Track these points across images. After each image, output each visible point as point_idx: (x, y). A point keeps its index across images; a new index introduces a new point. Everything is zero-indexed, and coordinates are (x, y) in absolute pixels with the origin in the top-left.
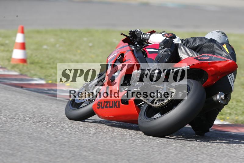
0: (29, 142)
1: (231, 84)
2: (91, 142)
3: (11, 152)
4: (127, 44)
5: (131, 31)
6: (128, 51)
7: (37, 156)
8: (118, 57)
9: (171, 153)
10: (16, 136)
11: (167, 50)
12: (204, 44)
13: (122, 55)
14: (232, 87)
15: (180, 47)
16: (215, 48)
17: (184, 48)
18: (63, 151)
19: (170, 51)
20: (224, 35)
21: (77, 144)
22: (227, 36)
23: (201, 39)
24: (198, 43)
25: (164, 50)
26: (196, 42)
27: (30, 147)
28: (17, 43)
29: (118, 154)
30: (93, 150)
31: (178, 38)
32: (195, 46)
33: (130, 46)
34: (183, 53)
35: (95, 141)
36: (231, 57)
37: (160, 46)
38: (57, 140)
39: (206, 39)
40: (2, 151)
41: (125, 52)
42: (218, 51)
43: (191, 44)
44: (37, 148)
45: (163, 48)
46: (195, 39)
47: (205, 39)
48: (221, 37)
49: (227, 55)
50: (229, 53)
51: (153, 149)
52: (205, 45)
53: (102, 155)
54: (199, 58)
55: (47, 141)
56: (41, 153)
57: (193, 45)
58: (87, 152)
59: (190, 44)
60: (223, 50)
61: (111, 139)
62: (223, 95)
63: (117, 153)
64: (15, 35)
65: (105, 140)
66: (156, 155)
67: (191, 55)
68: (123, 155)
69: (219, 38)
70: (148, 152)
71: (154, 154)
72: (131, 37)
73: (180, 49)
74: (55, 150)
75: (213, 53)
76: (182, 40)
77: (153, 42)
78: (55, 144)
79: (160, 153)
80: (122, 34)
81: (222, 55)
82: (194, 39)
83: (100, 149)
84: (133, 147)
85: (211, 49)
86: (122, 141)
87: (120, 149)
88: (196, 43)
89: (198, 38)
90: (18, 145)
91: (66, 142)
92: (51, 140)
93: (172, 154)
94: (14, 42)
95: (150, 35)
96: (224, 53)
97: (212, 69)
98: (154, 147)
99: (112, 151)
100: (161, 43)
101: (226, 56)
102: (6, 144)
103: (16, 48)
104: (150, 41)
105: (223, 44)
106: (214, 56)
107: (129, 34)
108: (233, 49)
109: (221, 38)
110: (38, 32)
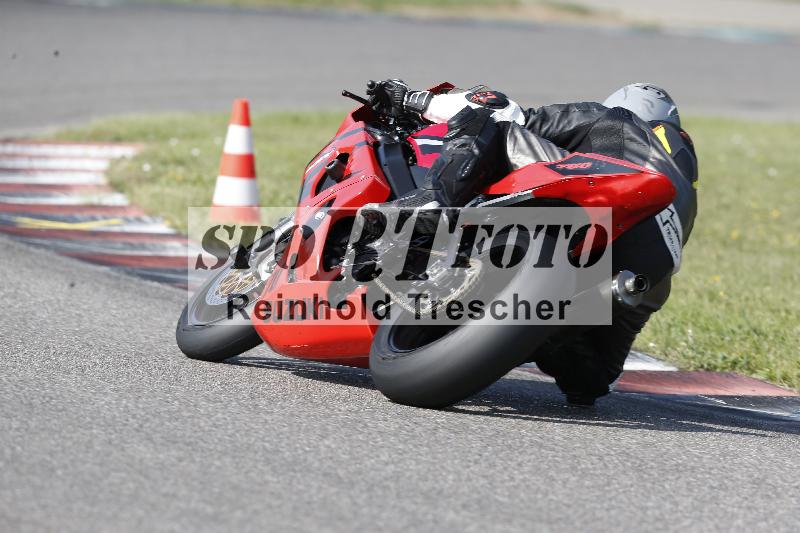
0: (269, 477)
1: (670, 248)
2: (469, 479)
3: (210, 510)
4: (361, 124)
5: (372, 85)
6: (360, 145)
7: (296, 525)
8: (330, 165)
9: (734, 516)
10: (228, 460)
11: (469, 141)
12: (594, 123)
13: (344, 158)
14: (674, 256)
15: (512, 132)
16: (626, 136)
17: (524, 135)
18: (380, 506)
19: (479, 146)
20: (662, 99)
21: (425, 486)
22: (674, 101)
23: (586, 108)
24: (576, 120)
25: (458, 142)
26: (570, 117)
27: (272, 493)
28: (229, 155)
29: (560, 519)
30: (476, 506)
31: (513, 105)
32: (568, 129)
33: (369, 132)
34: (521, 151)
35: (485, 477)
36: (677, 163)
37: (450, 128)
38: (360, 473)
39: (600, 108)
40: (182, 505)
41: (352, 148)
42: (634, 146)
43: (555, 124)
44: (295, 497)
45: (457, 136)
46: (566, 110)
47: (599, 110)
48: (651, 102)
49: (662, 158)
50: (669, 151)
51: (676, 504)
52: (596, 125)
53: (509, 521)
54: (562, 166)
55: (325, 475)
56: (307, 515)
57: (561, 126)
58: (457, 512)
59: (552, 124)
60: (654, 142)
61: (536, 471)
62: (630, 277)
63: (559, 516)
64: (224, 133)
65: (516, 472)
66: (687, 522)
67: (544, 158)
68: (578, 524)
69: (646, 105)
70: (657, 512)
71: (678, 521)
72: (374, 102)
73: (513, 138)
74: (355, 504)
75: (619, 151)
76: (528, 114)
77: (437, 118)
78: (352, 484)
79: (700, 519)
80: (346, 94)
81: (645, 159)
82: (562, 109)
83: (501, 503)
84: (609, 496)
85: (615, 140)
86: (574, 479)
87: (566, 501)
88: (569, 122)
89: (577, 105)
90: (235, 488)
91: (386, 479)
92: (341, 473)
93: (740, 522)
94: (220, 152)
95: (431, 97)
96: (654, 153)
98: (677, 499)
99: (540, 509)
100: (453, 119)
101: (660, 161)
102: (195, 483)
103: (223, 174)
104: (431, 115)
105: (654, 124)
106: (604, 160)
107: (369, 93)
108: (687, 141)
110: (296, 120)
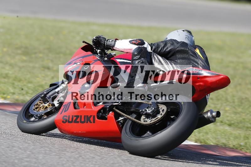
97: (201, 84)
109: (189, 38)
